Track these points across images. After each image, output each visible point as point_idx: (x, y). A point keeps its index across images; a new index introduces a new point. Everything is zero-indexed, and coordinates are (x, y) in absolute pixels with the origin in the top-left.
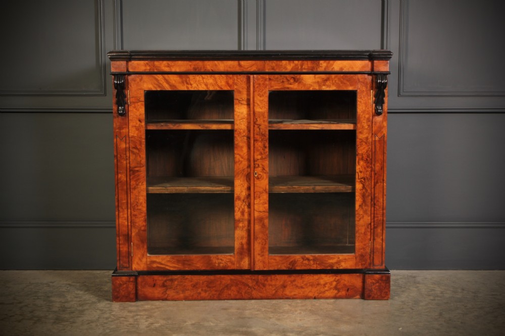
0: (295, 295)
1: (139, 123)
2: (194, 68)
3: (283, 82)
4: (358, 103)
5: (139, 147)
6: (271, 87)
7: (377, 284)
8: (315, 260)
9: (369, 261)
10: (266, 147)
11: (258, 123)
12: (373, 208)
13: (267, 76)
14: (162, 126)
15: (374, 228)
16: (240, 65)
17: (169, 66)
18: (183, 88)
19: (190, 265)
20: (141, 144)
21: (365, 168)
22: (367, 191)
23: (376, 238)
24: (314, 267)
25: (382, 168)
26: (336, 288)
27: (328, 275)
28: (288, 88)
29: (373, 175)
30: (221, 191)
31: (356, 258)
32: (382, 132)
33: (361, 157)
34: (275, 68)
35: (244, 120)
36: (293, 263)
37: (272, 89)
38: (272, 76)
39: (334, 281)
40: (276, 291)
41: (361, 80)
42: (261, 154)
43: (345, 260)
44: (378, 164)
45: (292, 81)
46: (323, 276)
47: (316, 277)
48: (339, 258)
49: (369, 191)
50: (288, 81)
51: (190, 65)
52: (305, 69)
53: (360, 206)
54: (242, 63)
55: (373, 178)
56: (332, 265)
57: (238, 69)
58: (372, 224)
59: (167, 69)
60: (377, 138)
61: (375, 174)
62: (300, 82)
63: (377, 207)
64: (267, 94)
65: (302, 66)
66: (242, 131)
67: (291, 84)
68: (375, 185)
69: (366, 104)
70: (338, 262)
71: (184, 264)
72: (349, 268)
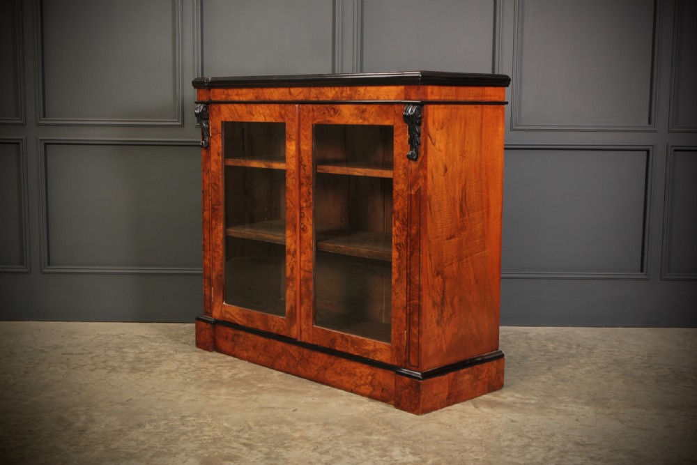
0: (334, 382)
1: (217, 156)
2: (256, 97)
3: (324, 113)
4: (395, 143)
5: (218, 183)
6: (314, 119)
7: (407, 391)
8: (354, 342)
9: (404, 356)
10: (309, 193)
11: (303, 163)
12: (408, 287)
13: (310, 106)
14: (237, 162)
15: (410, 314)
16: (290, 93)
17: (237, 95)
18: (247, 119)
19: (252, 322)
20: (219, 181)
21: (401, 231)
22: (402, 262)
23: (412, 328)
24: (351, 351)
25: (419, 233)
26: (371, 384)
27: (365, 366)
28: (329, 121)
29: (409, 241)
30: (280, 241)
31: (392, 350)
32: (419, 184)
33: (397, 215)
34: (319, 96)
35: (294, 159)
36: (333, 340)
37: (315, 122)
38: (315, 107)
39: (370, 374)
40: (318, 373)
41: (397, 112)
42: (306, 201)
43: (381, 349)
44: (415, 228)
45: (332, 112)
46: (359, 365)
47: (353, 364)
48: (375, 346)
49: (405, 263)
50: (329, 112)
51: (253, 93)
52: (344, 97)
53: (396, 281)
54: (293, 90)
55: (409, 246)
56: (368, 352)
57: (289, 98)
58: (408, 308)
59: (236, 98)
60: (413, 193)
61: (411, 240)
62: (340, 114)
63: (413, 285)
64: (311, 127)
65: (342, 93)
66: (292, 172)
67: (331, 116)
68: (411, 255)
69: (402, 143)
70: (375, 351)
71: (248, 320)
72: (385, 361)
